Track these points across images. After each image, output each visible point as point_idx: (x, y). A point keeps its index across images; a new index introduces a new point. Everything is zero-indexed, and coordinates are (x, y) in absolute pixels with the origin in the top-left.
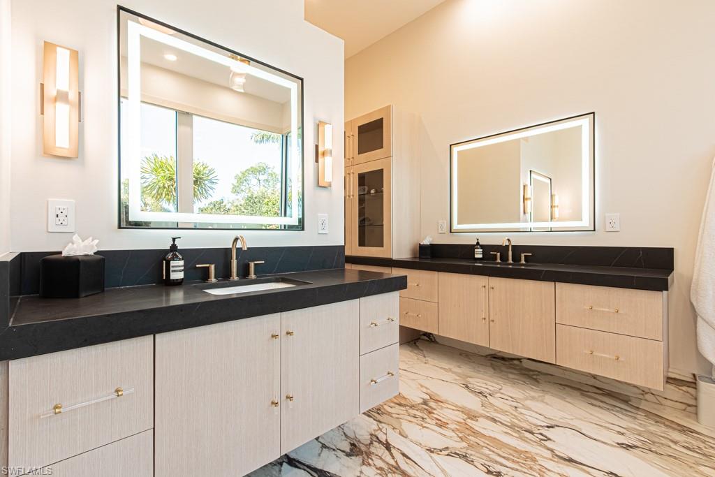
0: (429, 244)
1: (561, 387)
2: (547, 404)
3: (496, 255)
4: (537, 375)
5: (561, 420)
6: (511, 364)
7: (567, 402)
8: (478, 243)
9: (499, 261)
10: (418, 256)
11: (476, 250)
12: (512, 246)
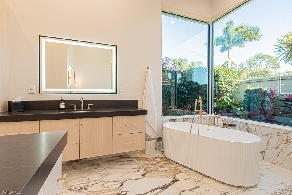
0: (20, 101)
1: (108, 163)
2: (111, 174)
3: (74, 106)
4: (96, 162)
5: (122, 179)
6: (81, 162)
7: (115, 168)
8: (62, 100)
9: (75, 109)
10: (7, 110)
11: (61, 104)
12: (83, 101)
